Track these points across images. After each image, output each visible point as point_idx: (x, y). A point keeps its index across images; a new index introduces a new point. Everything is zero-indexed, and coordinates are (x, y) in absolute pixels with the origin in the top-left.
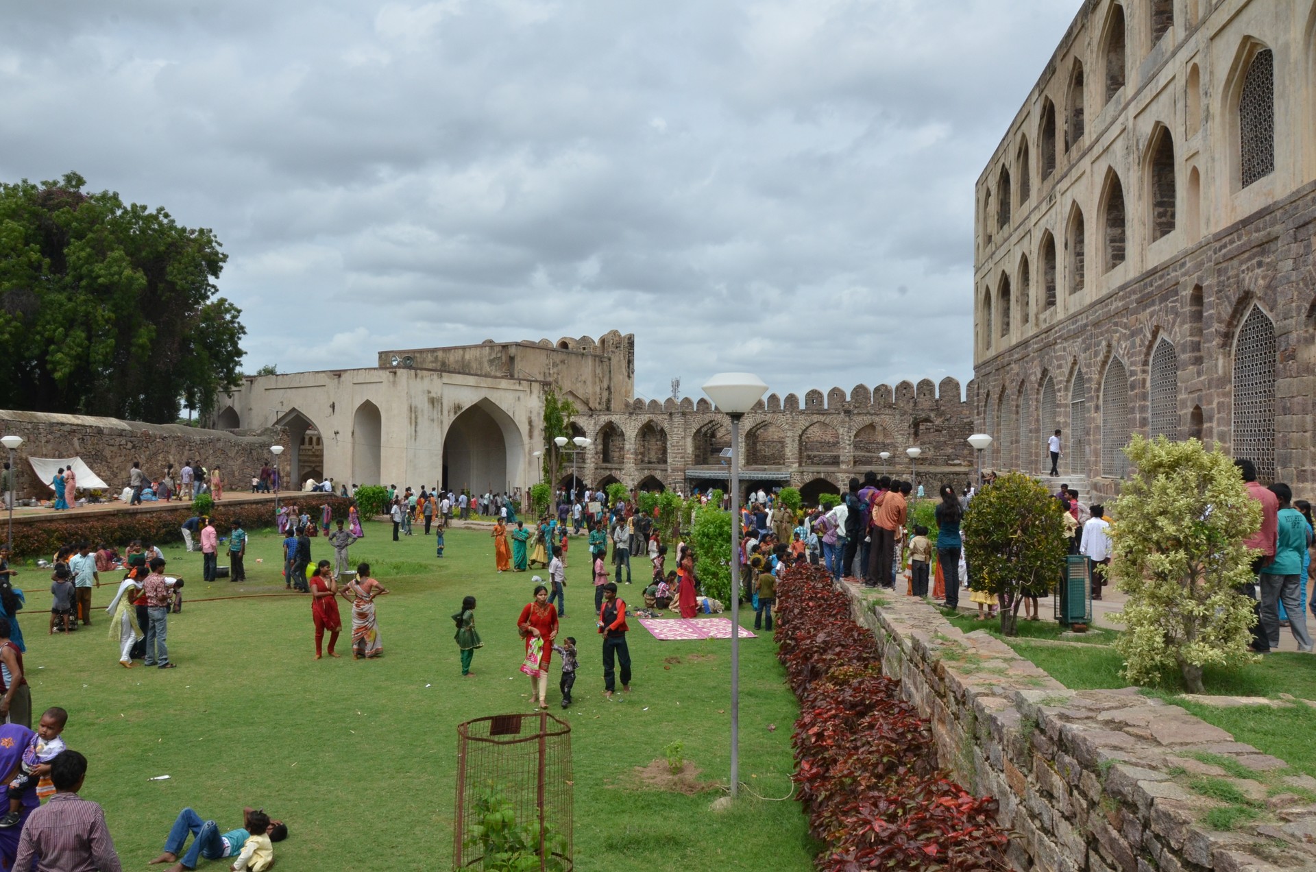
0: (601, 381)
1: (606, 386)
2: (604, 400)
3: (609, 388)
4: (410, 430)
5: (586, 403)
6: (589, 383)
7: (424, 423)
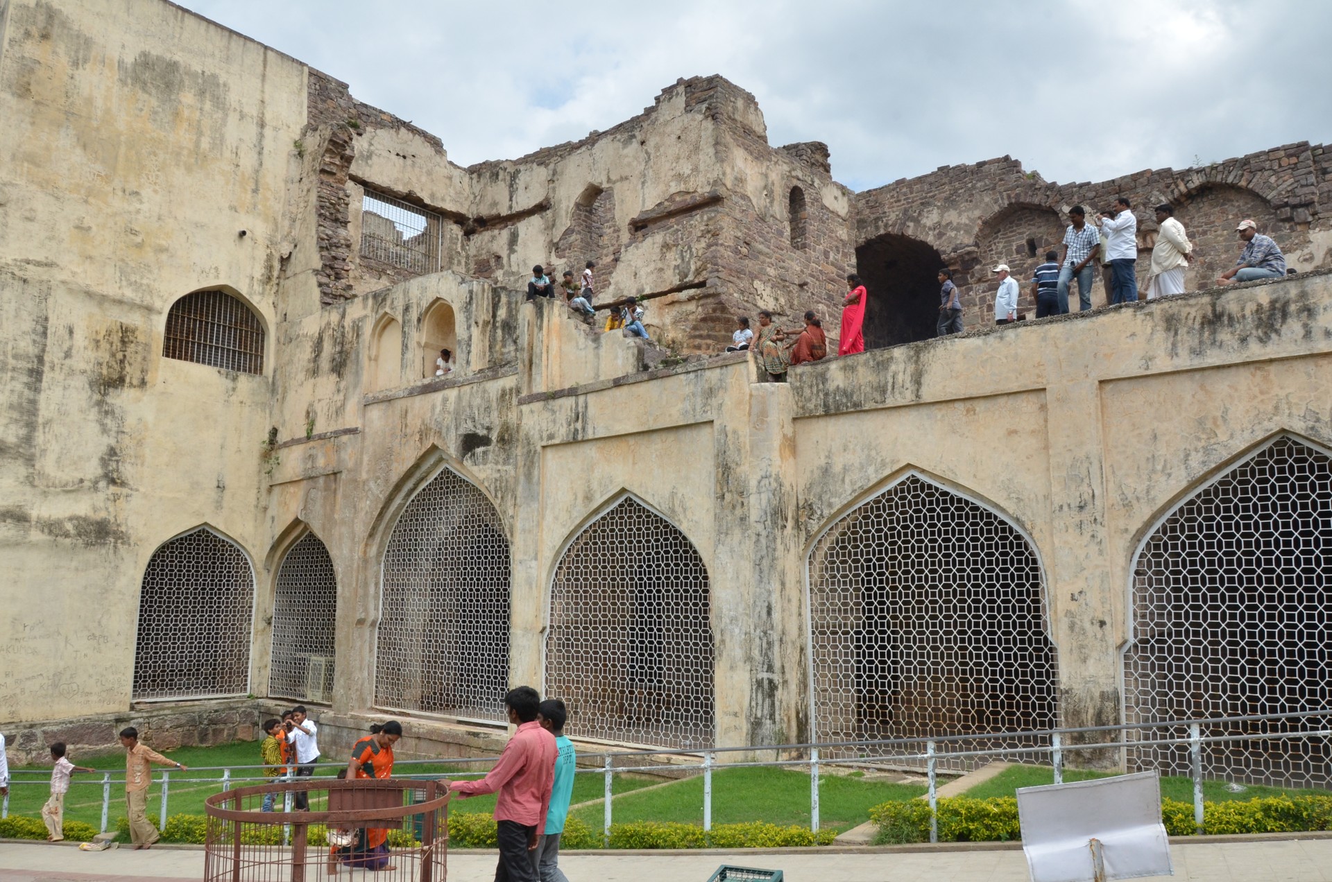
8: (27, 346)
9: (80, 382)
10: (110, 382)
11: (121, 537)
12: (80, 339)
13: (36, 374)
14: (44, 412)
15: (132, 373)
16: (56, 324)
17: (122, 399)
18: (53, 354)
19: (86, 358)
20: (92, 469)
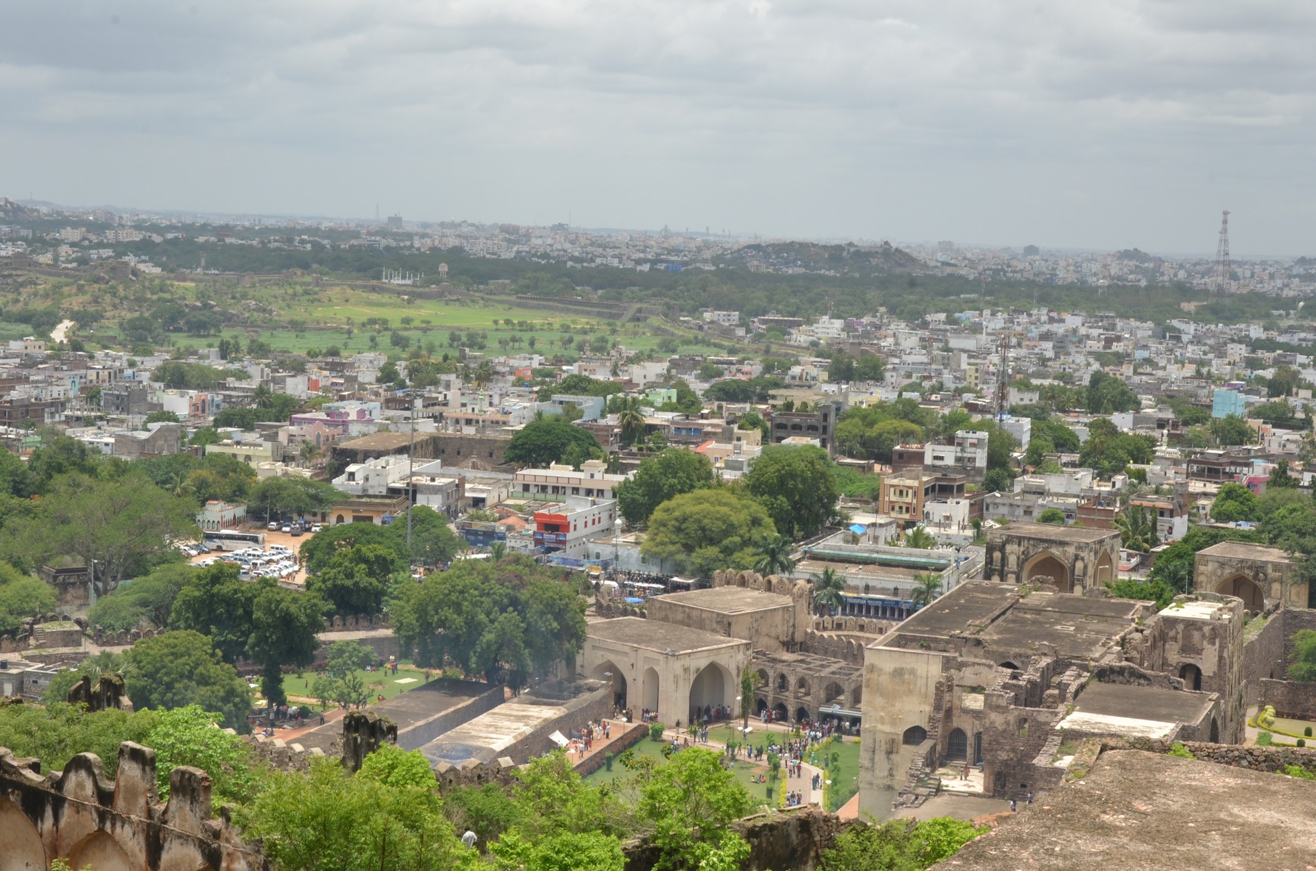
0: (788, 622)
1: (791, 624)
2: (790, 633)
3: (794, 625)
4: (674, 687)
5: (778, 638)
6: (779, 626)
7: (681, 682)
8: (872, 745)
9: (883, 753)
10: (889, 753)
11: (893, 789)
12: (883, 743)
13: (874, 752)
14: (876, 760)
15: (895, 750)
16: (877, 740)
17: (893, 756)
18: (877, 747)
19: (884, 747)
20: (886, 773)
